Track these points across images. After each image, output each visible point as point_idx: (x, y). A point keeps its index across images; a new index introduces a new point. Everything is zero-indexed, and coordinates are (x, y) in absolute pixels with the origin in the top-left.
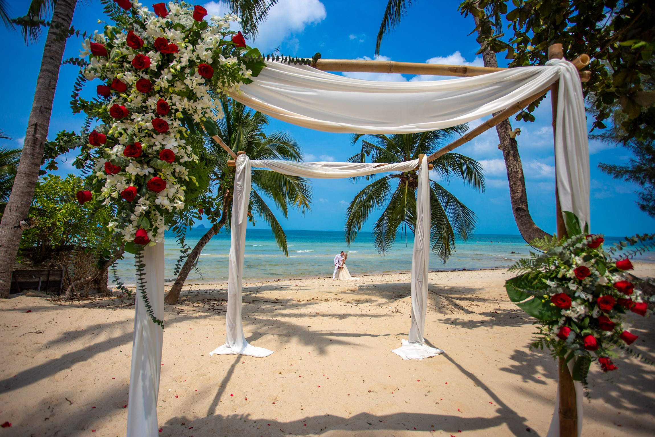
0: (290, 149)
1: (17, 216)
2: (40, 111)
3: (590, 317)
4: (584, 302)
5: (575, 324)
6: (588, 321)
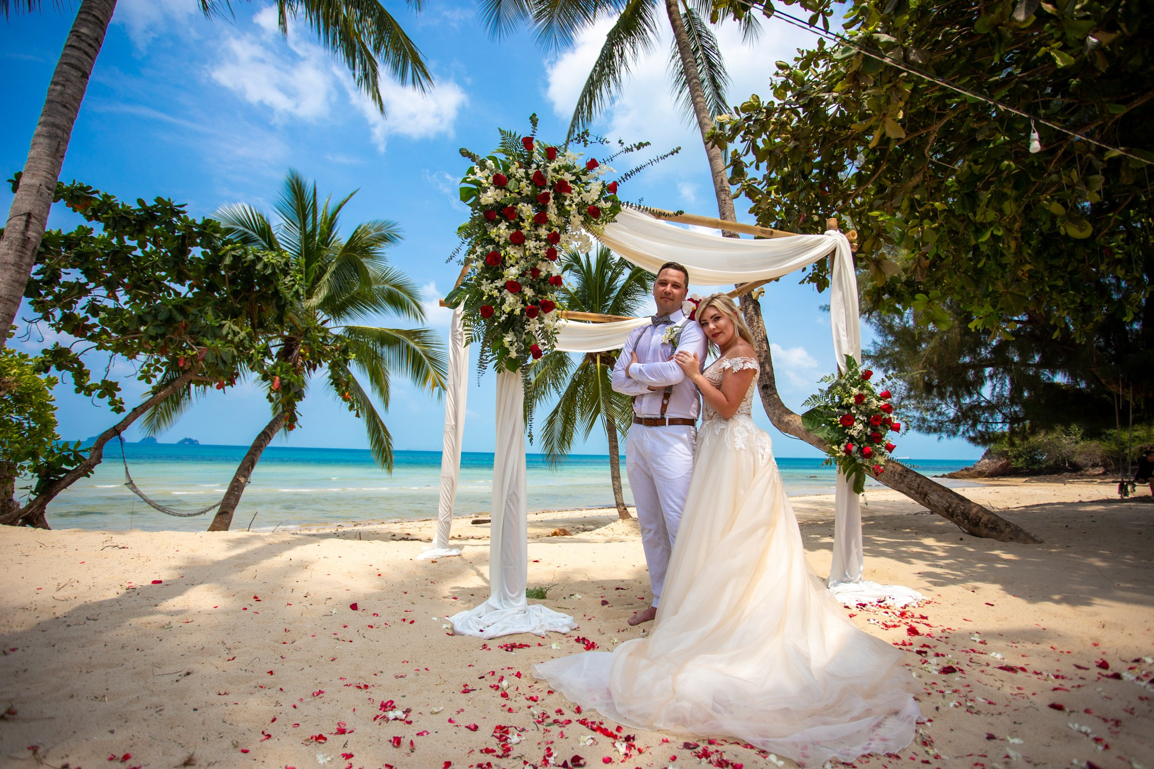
0: (406, 297)
2: (38, 192)
3: (866, 434)
4: (862, 422)
5: (856, 440)
6: (864, 437)
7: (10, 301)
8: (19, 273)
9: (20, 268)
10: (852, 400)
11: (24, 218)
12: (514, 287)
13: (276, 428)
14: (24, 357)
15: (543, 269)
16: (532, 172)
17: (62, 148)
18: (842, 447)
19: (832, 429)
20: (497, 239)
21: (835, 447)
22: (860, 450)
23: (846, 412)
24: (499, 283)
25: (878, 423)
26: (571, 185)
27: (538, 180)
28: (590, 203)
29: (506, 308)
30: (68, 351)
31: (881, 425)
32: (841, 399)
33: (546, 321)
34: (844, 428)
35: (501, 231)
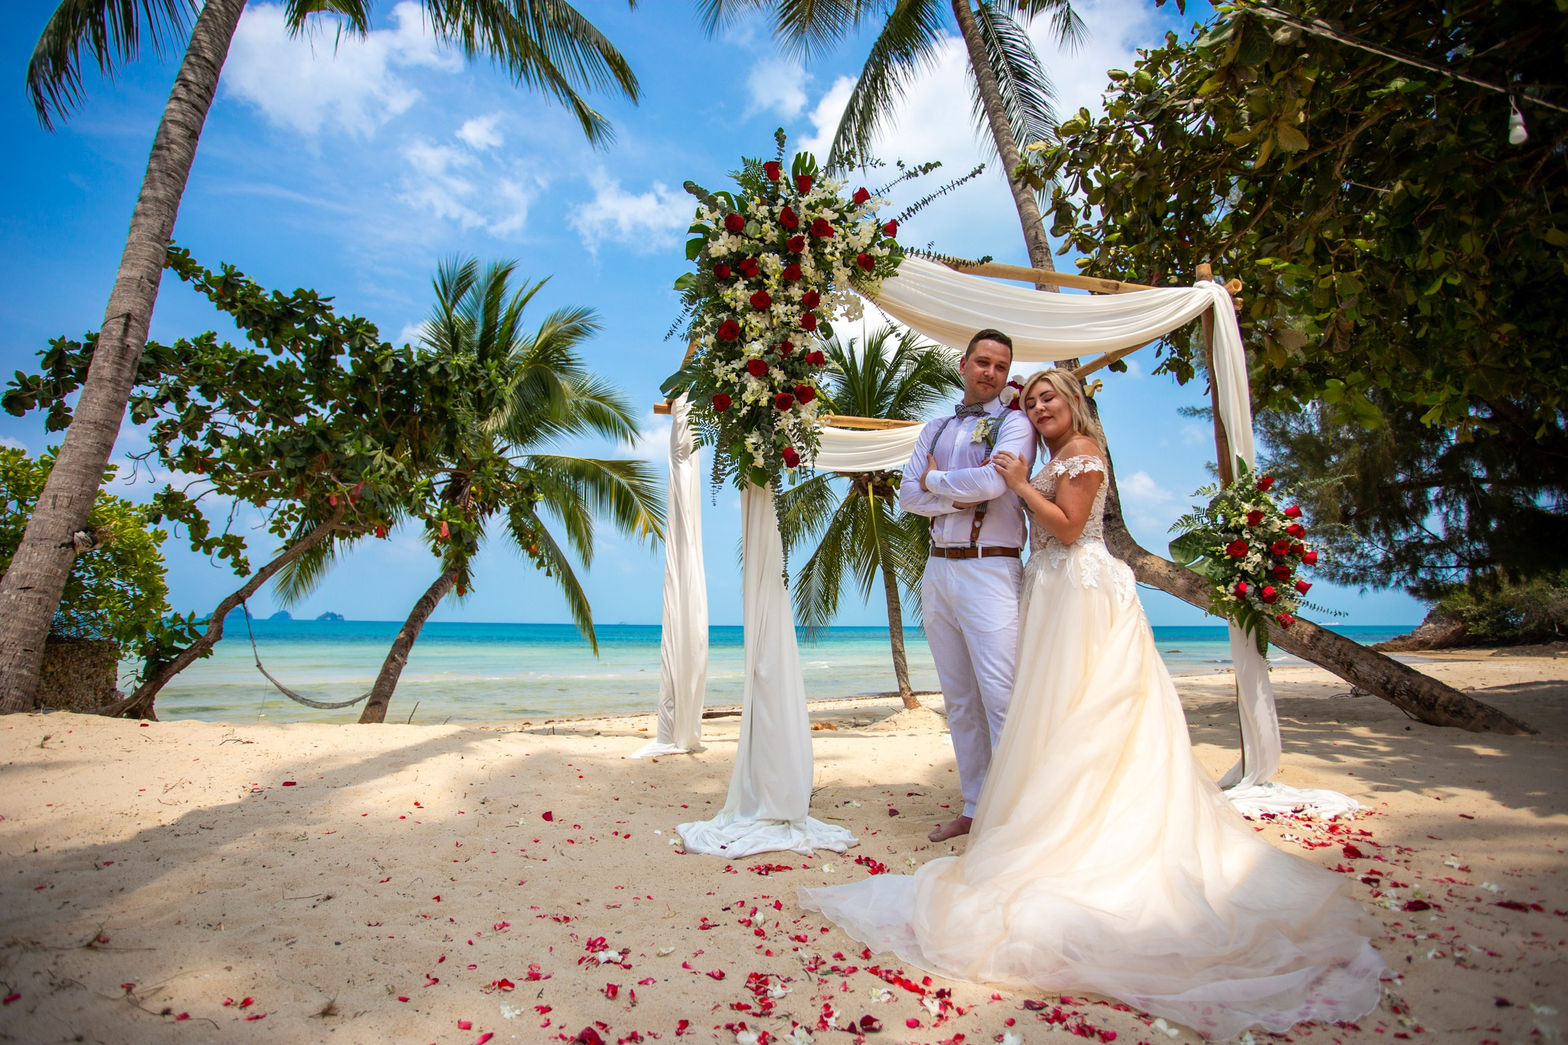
0: (612, 411)
1: (70, 520)
2: (138, 286)
3: (1266, 568)
4: (1259, 551)
5: (1251, 577)
6: (1264, 573)
7: (107, 427)
8: (117, 391)
9: (118, 385)
10: (1243, 520)
11: (123, 320)
12: (758, 368)
13: (441, 592)
14: (128, 505)
15: (798, 343)
16: (778, 209)
17: (167, 229)
18: (1231, 588)
19: (1214, 561)
20: (733, 304)
21: (1221, 589)
22: (1259, 591)
23: (1235, 537)
24: (737, 364)
25: (1284, 552)
26: (833, 226)
27: (788, 220)
28: (860, 250)
29: (748, 397)
30: (182, 496)
31: (1288, 555)
32: (1226, 518)
33: (804, 415)
34: (1233, 561)
35: (738, 293)
